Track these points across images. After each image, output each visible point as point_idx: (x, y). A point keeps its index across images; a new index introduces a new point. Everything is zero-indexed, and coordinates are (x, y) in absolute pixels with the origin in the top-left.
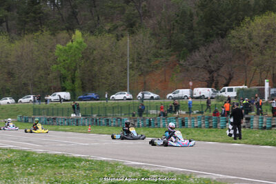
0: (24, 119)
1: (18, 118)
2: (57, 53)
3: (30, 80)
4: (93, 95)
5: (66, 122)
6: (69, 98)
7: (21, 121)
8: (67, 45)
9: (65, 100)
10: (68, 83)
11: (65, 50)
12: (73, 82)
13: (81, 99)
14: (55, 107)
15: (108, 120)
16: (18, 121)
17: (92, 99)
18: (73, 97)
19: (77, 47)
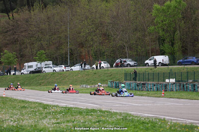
0: (114, 85)
1: (109, 83)
2: (154, 12)
3: (126, 42)
4: (194, 59)
5: (155, 88)
6: (167, 62)
7: (112, 87)
8: (165, 4)
9: (163, 65)
10: (167, 46)
11: (163, 10)
12: (173, 45)
13: (180, 64)
14: (150, 71)
15: (194, 85)
16: (109, 86)
17: (192, 63)
18: (173, 61)
19: (176, 7)
